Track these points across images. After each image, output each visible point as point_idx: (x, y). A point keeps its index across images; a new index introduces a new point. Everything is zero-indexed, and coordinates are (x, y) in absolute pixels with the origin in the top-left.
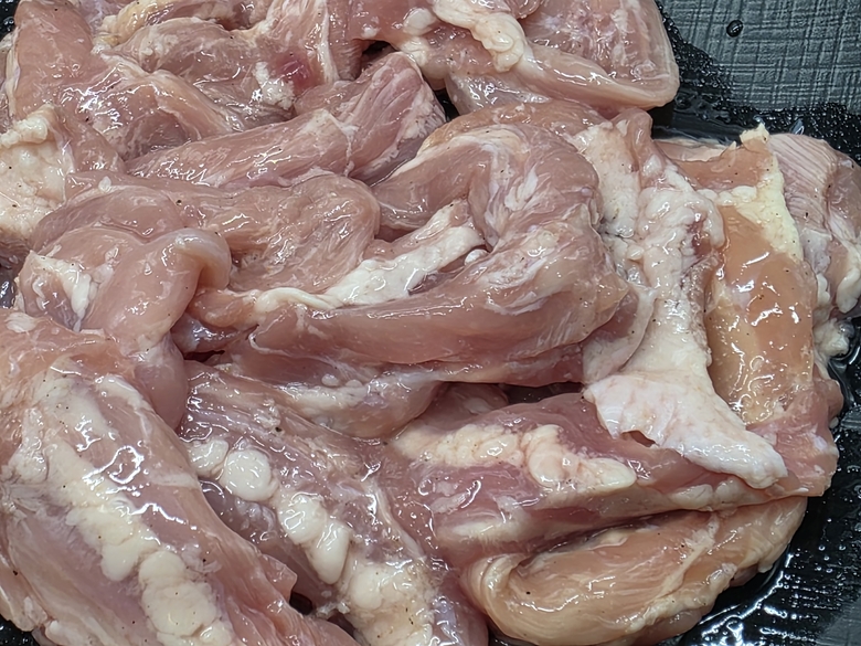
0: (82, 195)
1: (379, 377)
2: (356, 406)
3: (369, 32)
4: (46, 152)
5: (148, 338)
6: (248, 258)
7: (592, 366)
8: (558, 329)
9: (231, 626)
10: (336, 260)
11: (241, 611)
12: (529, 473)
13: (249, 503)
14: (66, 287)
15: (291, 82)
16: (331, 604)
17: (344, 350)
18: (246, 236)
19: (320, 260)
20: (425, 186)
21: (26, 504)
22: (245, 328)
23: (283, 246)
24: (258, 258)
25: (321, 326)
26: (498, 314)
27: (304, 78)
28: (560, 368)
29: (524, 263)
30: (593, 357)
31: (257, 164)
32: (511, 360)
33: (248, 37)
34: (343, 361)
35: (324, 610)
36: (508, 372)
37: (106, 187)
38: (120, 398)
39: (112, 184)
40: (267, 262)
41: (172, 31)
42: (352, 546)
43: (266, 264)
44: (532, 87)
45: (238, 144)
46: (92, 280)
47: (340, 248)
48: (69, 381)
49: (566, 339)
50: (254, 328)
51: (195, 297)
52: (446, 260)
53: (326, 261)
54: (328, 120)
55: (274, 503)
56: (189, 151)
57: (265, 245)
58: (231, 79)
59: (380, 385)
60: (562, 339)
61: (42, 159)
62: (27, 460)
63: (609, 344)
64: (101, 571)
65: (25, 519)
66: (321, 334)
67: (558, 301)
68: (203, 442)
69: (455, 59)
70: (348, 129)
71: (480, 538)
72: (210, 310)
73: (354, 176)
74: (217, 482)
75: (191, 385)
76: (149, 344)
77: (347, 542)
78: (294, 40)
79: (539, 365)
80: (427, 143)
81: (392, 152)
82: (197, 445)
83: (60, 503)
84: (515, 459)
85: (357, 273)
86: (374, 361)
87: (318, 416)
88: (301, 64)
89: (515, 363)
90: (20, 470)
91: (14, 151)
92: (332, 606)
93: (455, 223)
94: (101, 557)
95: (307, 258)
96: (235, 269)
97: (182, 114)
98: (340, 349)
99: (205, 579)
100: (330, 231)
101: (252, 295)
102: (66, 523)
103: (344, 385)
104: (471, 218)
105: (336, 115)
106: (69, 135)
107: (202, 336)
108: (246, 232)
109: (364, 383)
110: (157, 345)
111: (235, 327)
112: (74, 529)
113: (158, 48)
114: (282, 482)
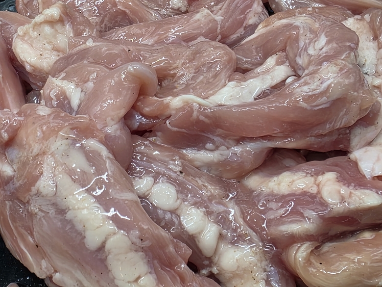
0: (77, 48)
1: (237, 145)
2: (223, 161)
4: (58, 27)
5: (112, 119)
6: (166, 81)
7: (355, 141)
8: (338, 119)
9: (155, 277)
10: (214, 82)
11: (162, 269)
12: (322, 197)
13: (165, 211)
14: (67, 93)
16: (208, 268)
17: (219, 130)
18: (165, 69)
19: (205, 82)
20: (260, 47)
21: (44, 208)
22: (164, 118)
23: (185, 74)
24: (172, 81)
25: (207, 116)
26: (306, 109)
28: (337, 142)
29: (320, 81)
30: (356, 136)
32: (311, 136)
34: (219, 135)
35: (204, 272)
36: (309, 143)
37: (90, 43)
38: (97, 152)
39: (94, 42)
40: (176, 83)
42: (221, 237)
43: (176, 85)
45: (158, 25)
46: (82, 91)
47: (216, 76)
48: (69, 141)
49: (342, 124)
50: (169, 117)
51: (137, 100)
52: (274, 83)
53: (208, 83)
54: (208, 13)
55: (178, 212)
56: (134, 29)
59: (238, 149)
60: (341, 124)
61: (56, 30)
62: (45, 184)
63: (365, 129)
64: (84, 245)
65: (43, 217)
66: (206, 120)
67: (339, 103)
68: (140, 178)
70: (219, 18)
71: (295, 232)
72: (146, 107)
73: (222, 41)
74: (148, 199)
75: (135, 147)
76: (113, 123)
77: (219, 234)
79: (326, 139)
80: (260, 26)
81: (241, 31)
82: (137, 179)
83: (64, 208)
84: (314, 190)
85: (226, 89)
87: (202, 166)
89: (313, 138)
90: (42, 189)
91: (42, 26)
92: (209, 269)
93: (279, 63)
94: (85, 237)
95: (198, 81)
96: (159, 87)
97: (130, 11)
98: (216, 129)
99: (142, 250)
100: (210, 67)
101: (168, 99)
102: (66, 218)
103: (218, 149)
104: (288, 61)
105: (212, 12)
106: (71, 18)
107: (141, 121)
108: (165, 67)
109: (228, 148)
110: (117, 124)
111: (159, 117)
112: (70, 222)
114: (183, 201)
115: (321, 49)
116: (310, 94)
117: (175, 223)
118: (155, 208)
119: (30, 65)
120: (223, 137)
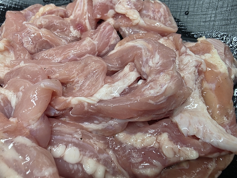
0: (15, 67)
2: (105, 129)
3: (99, 16)
4: (6, 53)
5: (33, 120)
6: (69, 84)
10: (96, 84)
13: (73, 165)
14: (9, 99)
15: (79, 31)
17: (100, 114)
19: (91, 85)
20: (119, 58)
22: (69, 109)
24: (72, 85)
25: (93, 109)
26: (153, 104)
27: (82, 30)
29: (161, 86)
31: (70, 54)
32: (153, 115)
33: (68, 20)
34: (100, 117)
37: (22, 64)
39: (24, 63)
40: (74, 86)
41: (46, 18)
42: (106, 172)
44: (142, 29)
45: (65, 48)
46: (17, 97)
51: (52, 100)
53: (93, 85)
54: (90, 40)
55: (81, 162)
56: (51, 51)
57: (73, 81)
58: (63, 30)
60: (171, 108)
61: (5, 56)
66: (93, 111)
67: (171, 98)
68: (58, 146)
69: (122, 22)
70: (96, 42)
72: (56, 105)
73: (98, 56)
76: (34, 122)
78: (79, 20)
80: (117, 45)
81: (108, 48)
82: (55, 147)
84: (157, 146)
87: (93, 131)
88: (82, 26)
93: (131, 70)
95: (87, 84)
96: (65, 88)
97: (49, 40)
101: (69, 99)
103: (101, 123)
104: (136, 68)
105: (92, 39)
106: (13, 48)
107: (55, 112)
108: (67, 77)
109: (107, 122)
111: (65, 109)
113: (43, 22)
114: (84, 155)
115: (157, 64)
116: (156, 95)
117: (80, 170)
118: (68, 164)
120: (103, 117)
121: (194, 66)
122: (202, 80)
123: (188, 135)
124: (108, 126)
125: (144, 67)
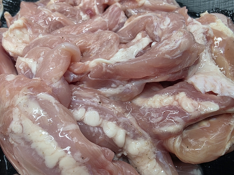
0: (34, 40)
1: (128, 83)
2: (122, 93)
3: (106, 1)
4: (24, 30)
5: (56, 79)
6: (85, 53)
7: (190, 73)
8: (185, 62)
10: (111, 50)
12: (182, 109)
13: (94, 127)
14: (29, 65)
15: (89, 15)
16: (121, 153)
18: (84, 46)
19: (107, 51)
20: (130, 31)
21: (18, 141)
22: (87, 73)
23: (95, 47)
24: (88, 53)
25: (111, 69)
26: (169, 59)
30: (191, 71)
34: (118, 79)
35: (119, 155)
37: (41, 36)
38: (47, 100)
39: (43, 35)
40: (91, 53)
41: (59, 5)
42: (127, 136)
43: (91, 54)
46: (37, 63)
47: (111, 47)
48: (27, 96)
50: (89, 73)
51: (70, 65)
52: (144, 47)
53: (108, 51)
54: (101, 19)
55: (101, 126)
56: (65, 29)
57: (90, 48)
59: (129, 85)
60: (186, 65)
61: (23, 32)
62: (15, 126)
63: (195, 66)
64: (45, 165)
65: (18, 146)
66: (111, 72)
67: (186, 53)
68: (78, 110)
69: (128, 5)
70: (107, 20)
71: (171, 132)
72: (75, 69)
73: (110, 30)
75: (72, 92)
76: (56, 80)
77: (125, 134)
78: (88, 6)
81: (117, 26)
82: (76, 111)
83: (29, 141)
85: (118, 53)
86: (127, 79)
87: (110, 97)
89: (170, 74)
90: (13, 130)
93: (143, 36)
94: (45, 160)
95: (103, 50)
96: (81, 57)
97: (63, 21)
98: (117, 76)
99: (84, 165)
100: (108, 43)
101: (87, 63)
102: (31, 148)
103: (118, 87)
104: (148, 35)
106: (31, 26)
107: (74, 77)
108: (84, 45)
109: (124, 86)
110: (59, 80)
111: (83, 73)
112: (34, 150)
113: (55, 8)
114: (103, 119)
115: (169, 25)
116: (171, 49)
117: (100, 133)
118: (88, 126)
119: (12, 52)
120: (120, 80)
121: (202, 33)
122: (211, 45)
123: (205, 92)
124: (125, 90)
125: (156, 31)
